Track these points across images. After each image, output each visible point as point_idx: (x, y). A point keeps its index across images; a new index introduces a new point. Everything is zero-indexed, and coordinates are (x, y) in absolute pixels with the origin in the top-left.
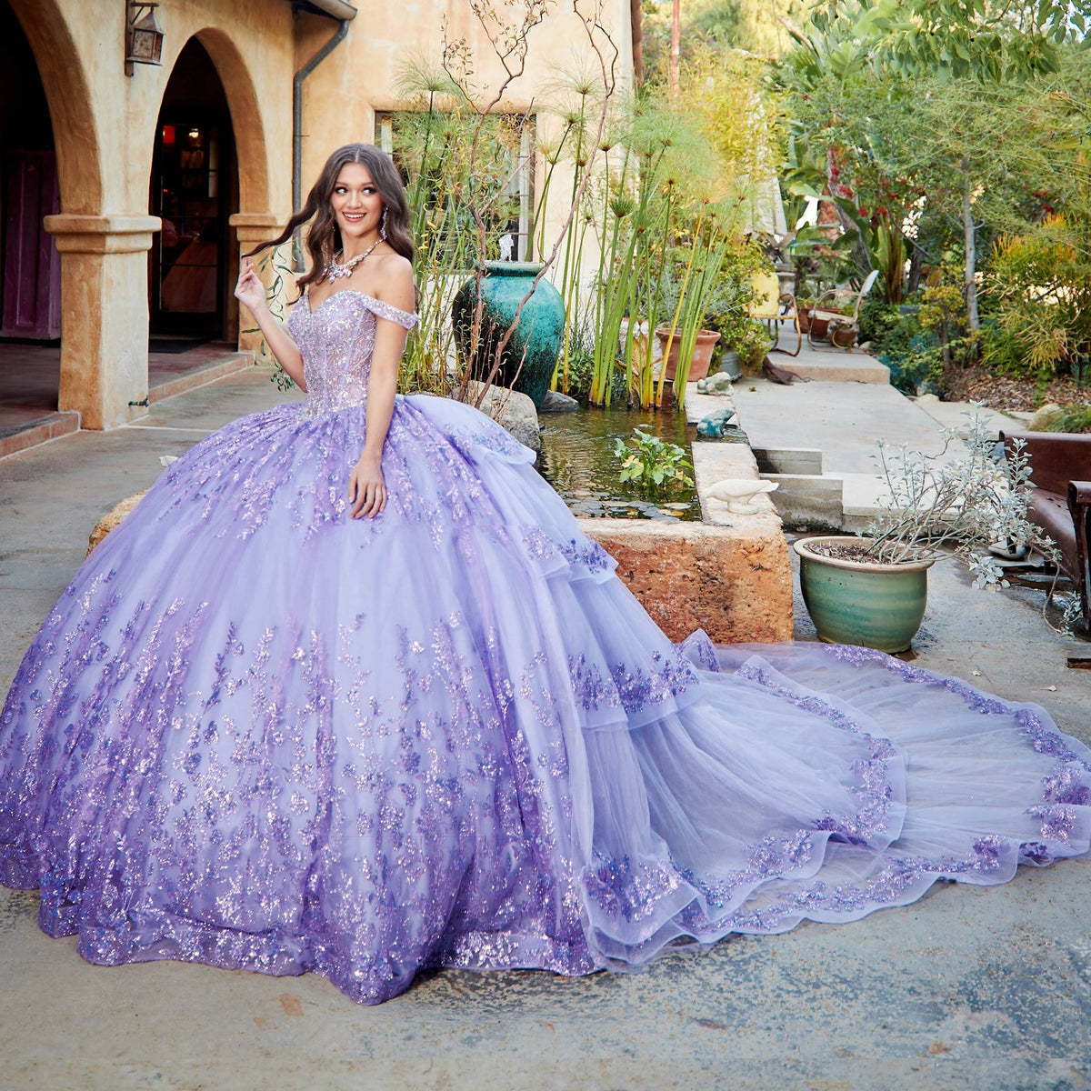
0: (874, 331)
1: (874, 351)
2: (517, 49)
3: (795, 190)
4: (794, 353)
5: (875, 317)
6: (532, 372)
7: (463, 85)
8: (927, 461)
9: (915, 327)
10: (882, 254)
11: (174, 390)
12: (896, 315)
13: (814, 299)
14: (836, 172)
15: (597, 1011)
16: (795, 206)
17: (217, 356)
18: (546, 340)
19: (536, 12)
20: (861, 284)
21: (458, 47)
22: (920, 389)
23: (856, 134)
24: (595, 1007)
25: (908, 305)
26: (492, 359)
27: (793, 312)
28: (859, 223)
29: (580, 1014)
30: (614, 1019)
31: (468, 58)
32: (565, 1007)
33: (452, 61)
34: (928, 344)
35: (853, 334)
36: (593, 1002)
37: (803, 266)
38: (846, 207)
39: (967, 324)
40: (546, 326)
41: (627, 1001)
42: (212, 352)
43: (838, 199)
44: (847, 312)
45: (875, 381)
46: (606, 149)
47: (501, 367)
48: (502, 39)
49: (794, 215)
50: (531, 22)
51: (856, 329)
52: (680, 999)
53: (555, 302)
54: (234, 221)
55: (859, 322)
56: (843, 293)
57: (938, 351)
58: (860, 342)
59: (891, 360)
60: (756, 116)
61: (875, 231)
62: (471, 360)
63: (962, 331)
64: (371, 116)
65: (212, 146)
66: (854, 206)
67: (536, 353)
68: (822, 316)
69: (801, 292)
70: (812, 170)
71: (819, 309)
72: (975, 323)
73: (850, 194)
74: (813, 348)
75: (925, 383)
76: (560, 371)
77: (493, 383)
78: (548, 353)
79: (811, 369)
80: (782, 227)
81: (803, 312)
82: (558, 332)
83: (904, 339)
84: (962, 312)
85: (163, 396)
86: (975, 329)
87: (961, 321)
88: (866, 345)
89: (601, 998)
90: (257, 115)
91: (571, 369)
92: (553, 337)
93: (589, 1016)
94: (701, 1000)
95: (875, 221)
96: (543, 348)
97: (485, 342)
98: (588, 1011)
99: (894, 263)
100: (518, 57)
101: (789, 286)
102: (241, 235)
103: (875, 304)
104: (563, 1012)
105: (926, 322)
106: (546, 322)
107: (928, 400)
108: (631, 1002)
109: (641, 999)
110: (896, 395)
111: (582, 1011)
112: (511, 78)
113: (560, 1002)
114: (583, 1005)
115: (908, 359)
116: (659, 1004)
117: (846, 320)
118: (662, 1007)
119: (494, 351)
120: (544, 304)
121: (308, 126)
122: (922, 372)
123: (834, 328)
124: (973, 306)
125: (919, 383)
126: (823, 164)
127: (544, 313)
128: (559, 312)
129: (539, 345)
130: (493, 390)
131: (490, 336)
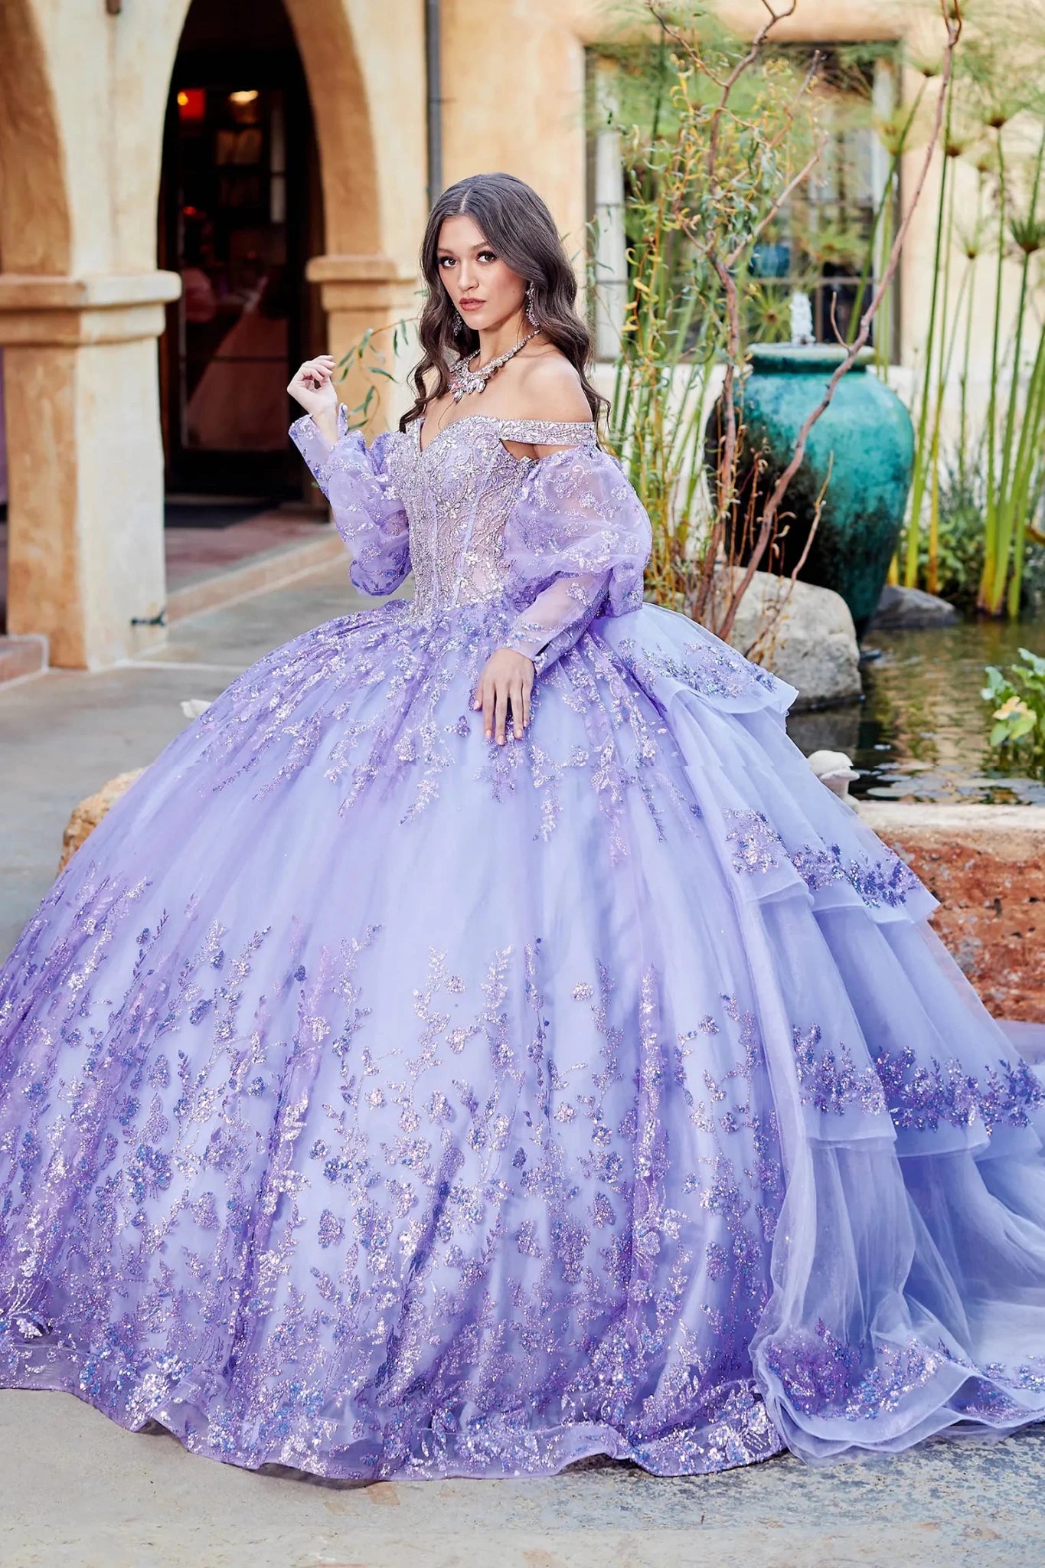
6: (853, 552)
11: (212, 599)
15: (860, 1506)
17: (292, 534)
18: (877, 491)
24: (856, 1500)
26: (758, 526)
29: (832, 1509)
30: (885, 1519)
32: (808, 1496)
36: (855, 1492)
40: (876, 466)
41: (910, 1495)
42: (281, 526)
46: (997, 123)
47: (778, 541)
52: (996, 1501)
53: (894, 419)
54: (317, 271)
64: (575, 56)
65: (277, 119)
67: (858, 516)
76: (923, 551)
77: (762, 567)
78: (882, 514)
82: (902, 475)
85: (192, 609)
89: (868, 1487)
90: (354, 66)
91: (946, 546)
92: (891, 486)
93: (844, 1515)
94: (1032, 1502)
96: (872, 506)
97: (746, 495)
98: (844, 1506)
102: (331, 299)
104: (804, 1503)
106: (876, 456)
108: (916, 1495)
109: (934, 1492)
111: (836, 1505)
113: (802, 1486)
114: (840, 1495)
116: (961, 1503)
118: (967, 1507)
119: (759, 512)
120: (872, 423)
121: (453, 82)
127: (871, 442)
128: (902, 439)
129: (863, 501)
130: (764, 583)
131: (755, 482)
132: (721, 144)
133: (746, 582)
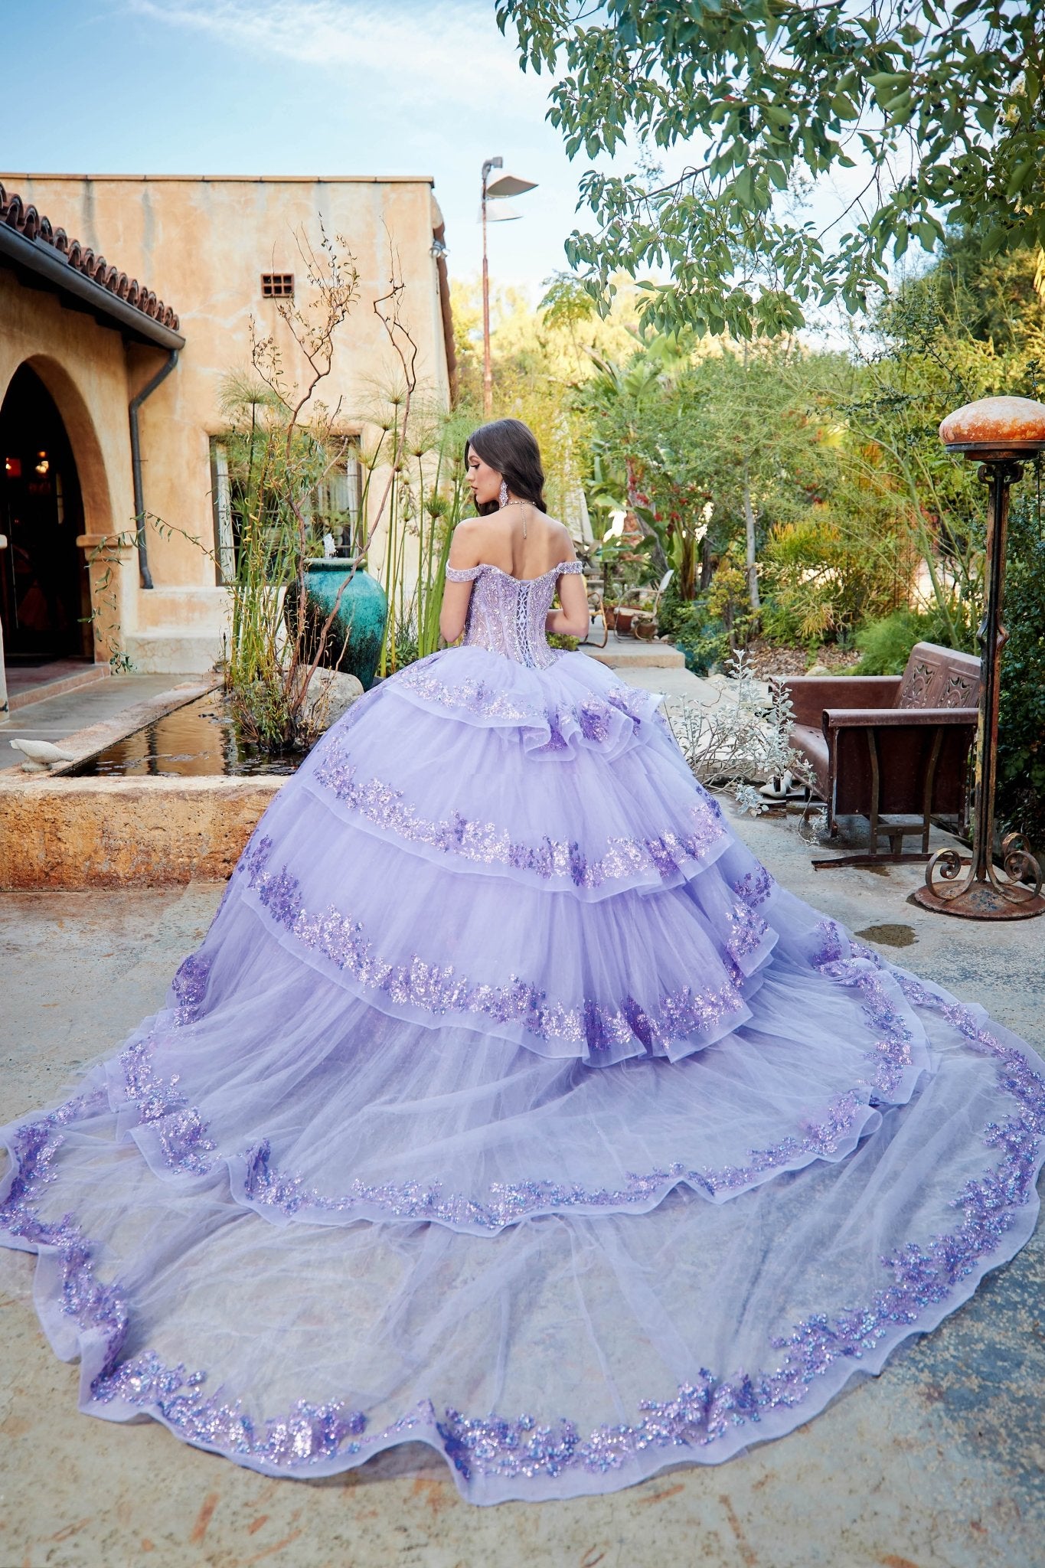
0: (672, 625)
1: (671, 642)
2: (323, 348)
3: (600, 502)
4: (601, 645)
5: (672, 613)
6: (360, 658)
7: (274, 384)
8: (703, 708)
9: (706, 618)
10: (677, 556)
11: (34, 699)
12: (691, 609)
13: (620, 600)
14: (634, 482)
16: (600, 519)
17: (74, 668)
18: (371, 627)
19: (339, 312)
20: (659, 583)
21: (266, 346)
22: (711, 671)
23: (648, 445)
25: (701, 600)
26: (319, 641)
27: (601, 611)
28: (657, 530)
31: (277, 358)
33: (261, 359)
34: (717, 632)
35: (653, 627)
37: (609, 570)
38: (645, 516)
40: (370, 615)
42: (69, 665)
43: (638, 509)
44: (649, 609)
45: (673, 666)
46: (419, 455)
47: (328, 649)
48: (308, 340)
49: (601, 528)
50: (333, 321)
51: (655, 622)
53: (378, 593)
54: (81, 541)
55: (658, 616)
56: (646, 594)
57: (724, 636)
58: (660, 635)
59: (686, 646)
60: (560, 433)
61: (671, 536)
62: (298, 642)
64: (205, 440)
65: (58, 478)
66: (651, 514)
67: (362, 640)
68: (626, 612)
69: (609, 594)
70: (614, 484)
71: (623, 606)
73: (646, 502)
74: (619, 641)
75: (715, 665)
76: (390, 661)
77: (320, 665)
78: (373, 639)
79: (617, 658)
80: (590, 539)
81: (609, 611)
82: (382, 620)
83: (696, 630)
85: (23, 704)
86: (756, 608)
88: (666, 637)
90: (95, 441)
91: (399, 659)
92: (377, 625)
95: (671, 528)
96: (368, 635)
97: (311, 625)
99: (687, 566)
100: (324, 356)
101: (600, 591)
102: (88, 555)
103: (672, 601)
105: (714, 611)
106: (370, 611)
107: (716, 679)
110: (691, 676)
112: (320, 377)
115: (700, 646)
117: (647, 615)
119: (319, 634)
120: (367, 595)
121: (146, 452)
122: (712, 656)
123: (636, 623)
124: (754, 587)
125: (710, 666)
126: (621, 478)
127: (367, 604)
128: (382, 603)
129: (364, 632)
130: (320, 672)
131: (315, 619)
132: (293, 444)
133: (313, 670)
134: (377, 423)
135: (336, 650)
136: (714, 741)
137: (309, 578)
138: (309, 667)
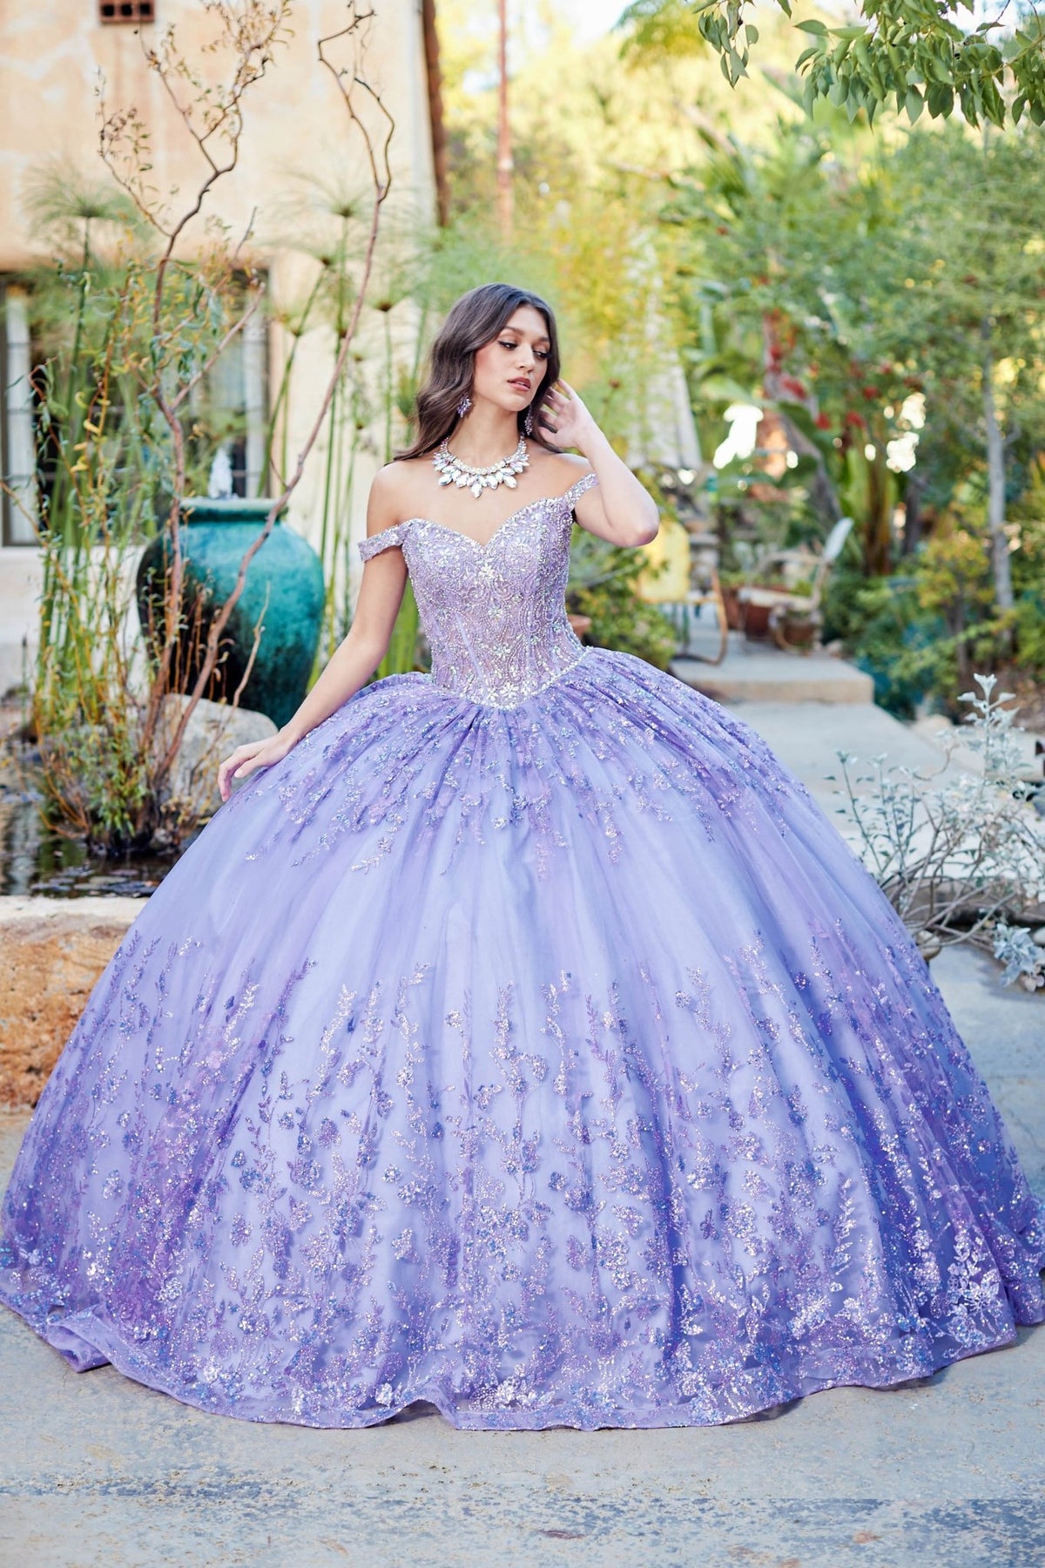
0: (845, 622)
1: (847, 655)
2: (225, 124)
3: (713, 390)
4: (714, 658)
5: (849, 601)
6: (274, 683)
7: (135, 189)
9: (911, 610)
10: (857, 494)
12: (880, 594)
13: (748, 575)
14: (777, 356)
15: (404, 1522)
16: (711, 423)
18: (295, 627)
19: (255, 60)
20: (823, 542)
21: (124, 123)
22: (922, 710)
23: (806, 290)
24: (400, 1517)
25: (901, 576)
26: (203, 652)
27: (714, 596)
28: (823, 446)
29: (381, 1526)
30: (428, 1535)
31: (142, 142)
32: (358, 1513)
33: (115, 146)
34: (932, 636)
35: (811, 628)
36: (398, 1510)
37: (729, 520)
38: (796, 419)
39: (995, 600)
40: (295, 604)
41: (445, 1512)
43: (785, 406)
44: (802, 591)
45: (850, 699)
46: (385, 308)
47: (219, 666)
48: (200, 109)
49: (711, 437)
50: (246, 77)
51: (817, 618)
52: (520, 1513)
53: (308, 564)
55: (822, 607)
56: (798, 563)
57: (949, 645)
58: (826, 641)
59: (872, 664)
60: (641, 265)
61: (844, 456)
62: (167, 654)
63: (986, 613)
66: (807, 414)
67: (278, 650)
68: (760, 598)
69: (727, 563)
70: (738, 358)
71: (756, 585)
72: (1006, 598)
73: (800, 392)
74: (747, 653)
75: (929, 700)
77: (205, 695)
78: (299, 649)
79: (743, 685)
80: (692, 453)
81: (730, 595)
82: (315, 614)
83: (894, 632)
84: (986, 580)
86: (1008, 609)
87: (984, 595)
88: (835, 646)
89: (409, 1505)
92: (306, 623)
93: (393, 1531)
95: (847, 441)
96: (290, 640)
97: (191, 622)
98: (392, 1523)
99: (877, 511)
100: (227, 139)
101: (709, 558)
103: (847, 578)
104: (355, 1521)
105: (928, 598)
106: (293, 597)
107: (932, 726)
108: (451, 1513)
109: (467, 1511)
110: (885, 722)
111: (383, 1521)
112: (217, 174)
113: (350, 1505)
114: (385, 1513)
115: (901, 663)
116: (491, 1518)
117: (801, 604)
118: (496, 1522)
119: (204, 640)
120: (290, 566)
122: (924, 681)
123: (781, 620)
124: (1003, 569)
125: (920, 699)
126: (756, 347)
127: (289, 583)
128: (314, 580)
129: (282, 636)
130: (205, 708)
131: (199, 614)
133: (193, 706)
134: (310, 250)
135: (233, 669)
136: (939, 842)
137: (186, 537)
138: (186, 700)
